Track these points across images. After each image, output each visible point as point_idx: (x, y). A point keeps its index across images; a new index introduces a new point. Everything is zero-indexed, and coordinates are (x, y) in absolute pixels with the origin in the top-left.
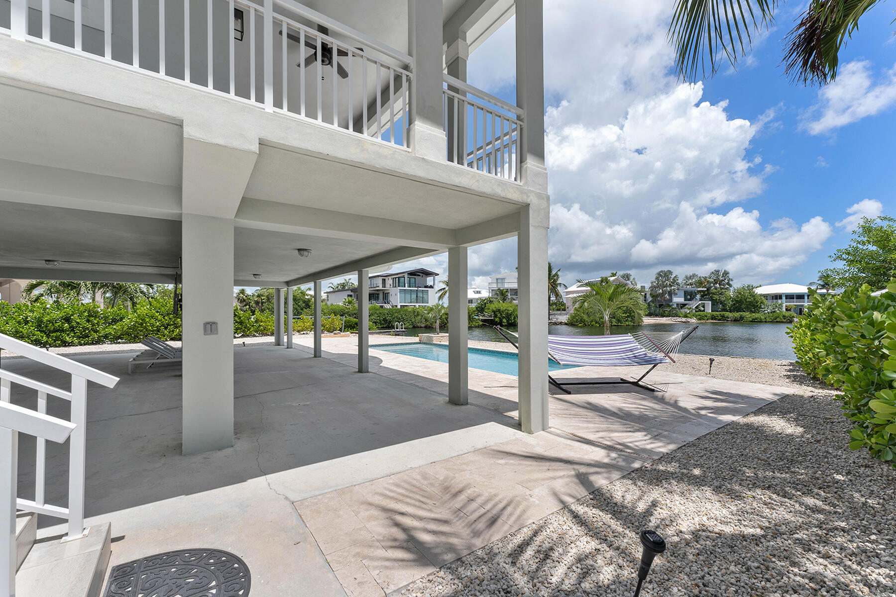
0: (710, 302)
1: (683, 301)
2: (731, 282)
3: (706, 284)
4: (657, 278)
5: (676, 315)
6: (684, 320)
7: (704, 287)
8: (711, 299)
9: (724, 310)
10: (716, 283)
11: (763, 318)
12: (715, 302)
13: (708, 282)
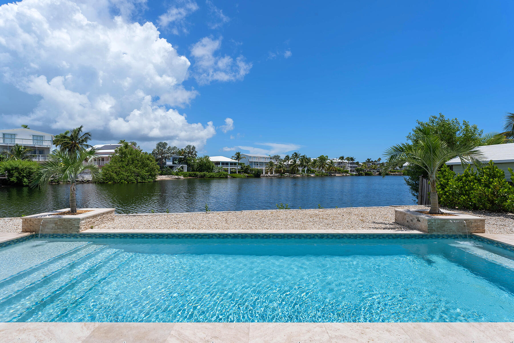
0: (186, 165)
1: (172, 164)
2: (196, 153)
4: (158, 148)
5: (170, 174)
6: (177, 177)
7: (183, 155)
8: (186, 163)
9: (193, 170)
10: (189, 153)
11: (215, 175)
12: (189, 165)
13: (184, 152)
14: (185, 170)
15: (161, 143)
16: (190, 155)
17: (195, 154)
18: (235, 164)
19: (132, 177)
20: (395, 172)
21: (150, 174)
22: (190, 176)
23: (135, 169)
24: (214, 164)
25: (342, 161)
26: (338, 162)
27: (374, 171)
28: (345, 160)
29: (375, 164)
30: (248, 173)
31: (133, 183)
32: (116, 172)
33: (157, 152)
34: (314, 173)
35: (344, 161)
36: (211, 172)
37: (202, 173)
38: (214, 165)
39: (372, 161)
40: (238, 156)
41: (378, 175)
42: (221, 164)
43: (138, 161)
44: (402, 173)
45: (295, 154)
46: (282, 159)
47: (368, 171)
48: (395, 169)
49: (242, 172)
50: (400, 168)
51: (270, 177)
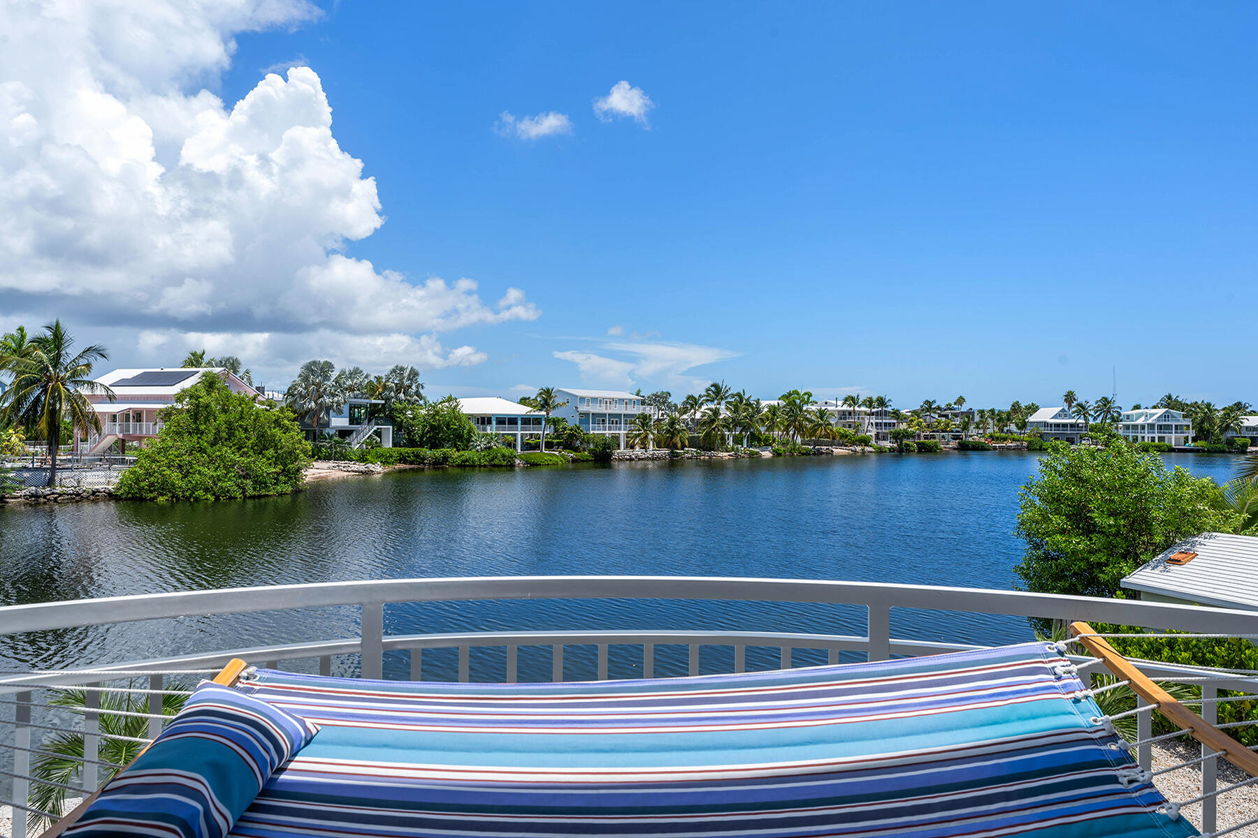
0: (391, 427)
1: (348, 424)
2: (421, 390)
3: (380, 390)
4: (305, 379)
5: (344, 457)
7: (380, 396)
8: (391, 419)
9: (412, 443)
10: (398, 391)
11: (476, 459)
12: (399, 427)
13: (385, 387)
14: (388, 444)
15: (314, 363)
16: (402, 396)
17: (418, 394)
18: (537, 421)
19: (230, 479)
20: (1005, 439)
21: (284, 470)
22: (402, 459)
23: (237, 458)
24: (473, 424)
25: (852, 409)
26: (839, 411)
27: (943, 437)
28: (859, 406)
29: (946, 416)
30: (576, 450)
31: (230, 498)
32: (180, 467)
33: (304, 392)
34: (770, 445)
35: (857, 409)
36: (466, 448)
37: (438, 453)
38: (475, 427)
39: (939, 408)
40: (546, 399)
41: (954, 449)
42: (494, 422)
43: (246, 430)
44: (1025, 444)
45: (713, 389)
46: (675, 406)
47: (926, 437)
48: (1005, 429)
49: (558, 444)
50: (1020, 428)
51: (639, 459)
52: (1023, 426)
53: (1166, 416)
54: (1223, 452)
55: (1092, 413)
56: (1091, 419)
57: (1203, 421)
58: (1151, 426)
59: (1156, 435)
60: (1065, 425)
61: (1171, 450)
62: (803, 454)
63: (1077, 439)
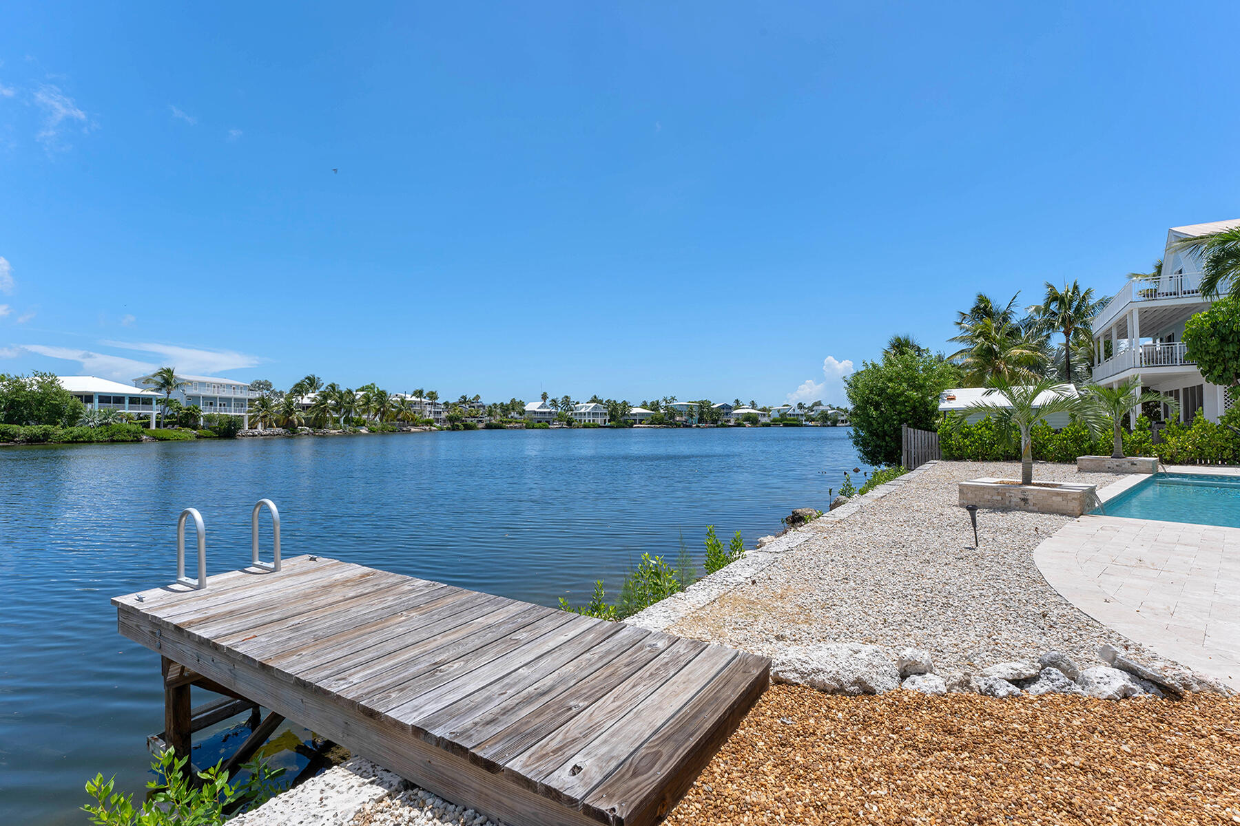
18: (147, 401)
20: (510, 422)
26: (409, 401)
27: (476, 421)
28: (425, 398)
29: (474, 407)
30: (199, 428)
35: (423, 400)
36: (74, 424)
37: (35, 429)
38: (81, 405)
39: (469, 401)
40: (167, 380)
41: (483, 428)
42: (96, 400)
44: (524, 425)
47: (466, 421)
48: (510, 416)
50: (521, 414)
51: (262, 435)
52: (523, 413)
53: (595, 408)
54: (624, 427)
55: (560, 405)
56: (559, 409)
57: (612, 412)
58: (589, 413)
59: (591, 419)
60: (545, 413)
61: (600, 427)
62: (390, 431)
63: (551, 422)
